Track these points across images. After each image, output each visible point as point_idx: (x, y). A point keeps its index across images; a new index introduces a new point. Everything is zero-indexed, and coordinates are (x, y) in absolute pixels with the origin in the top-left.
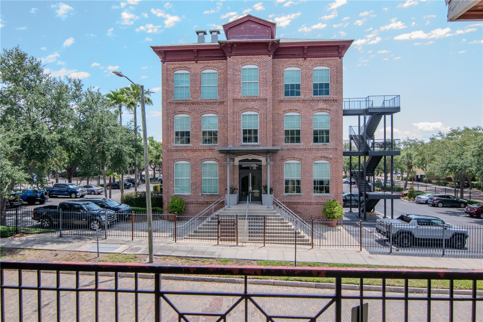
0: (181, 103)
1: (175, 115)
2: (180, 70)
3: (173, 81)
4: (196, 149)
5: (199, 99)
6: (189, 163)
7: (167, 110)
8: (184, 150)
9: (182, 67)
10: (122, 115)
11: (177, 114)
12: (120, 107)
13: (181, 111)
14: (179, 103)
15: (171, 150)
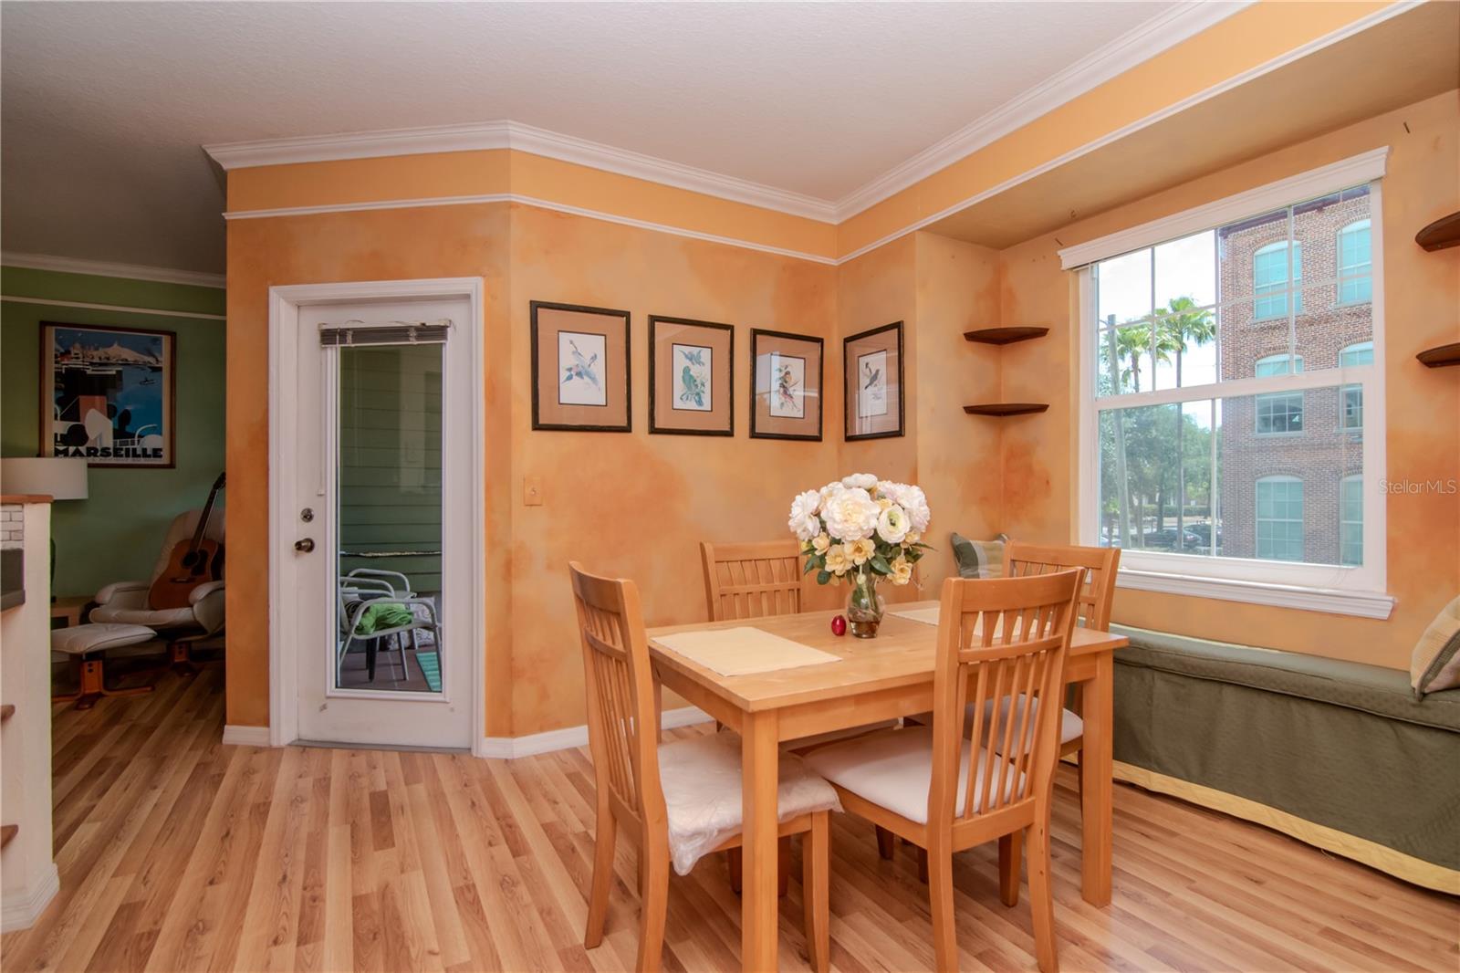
0: (1274, 328)
1: (1259, 359)
2: (1273, 242)
3: (1252, 277)
4: (1321, 444)
5: (1331, 307)
6: (1300, 480)
7: (1234, 350)
8: (1282, 446)
9: (1277, 235)
10: (1139, 375)
11: (1262, 357)
12: (1135, 359)
13: (1274, 349)
14: (1270, 328)
15: (1246, 448)
